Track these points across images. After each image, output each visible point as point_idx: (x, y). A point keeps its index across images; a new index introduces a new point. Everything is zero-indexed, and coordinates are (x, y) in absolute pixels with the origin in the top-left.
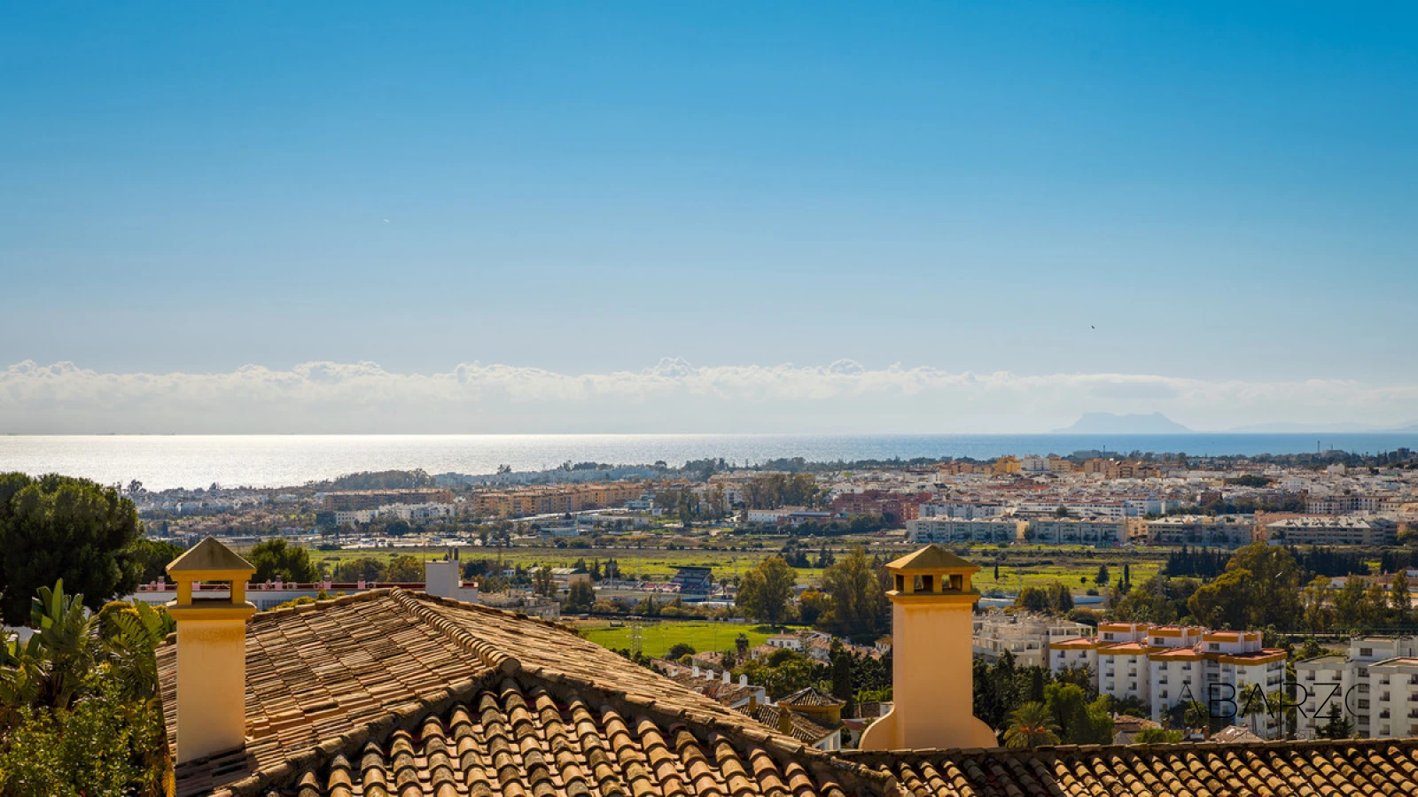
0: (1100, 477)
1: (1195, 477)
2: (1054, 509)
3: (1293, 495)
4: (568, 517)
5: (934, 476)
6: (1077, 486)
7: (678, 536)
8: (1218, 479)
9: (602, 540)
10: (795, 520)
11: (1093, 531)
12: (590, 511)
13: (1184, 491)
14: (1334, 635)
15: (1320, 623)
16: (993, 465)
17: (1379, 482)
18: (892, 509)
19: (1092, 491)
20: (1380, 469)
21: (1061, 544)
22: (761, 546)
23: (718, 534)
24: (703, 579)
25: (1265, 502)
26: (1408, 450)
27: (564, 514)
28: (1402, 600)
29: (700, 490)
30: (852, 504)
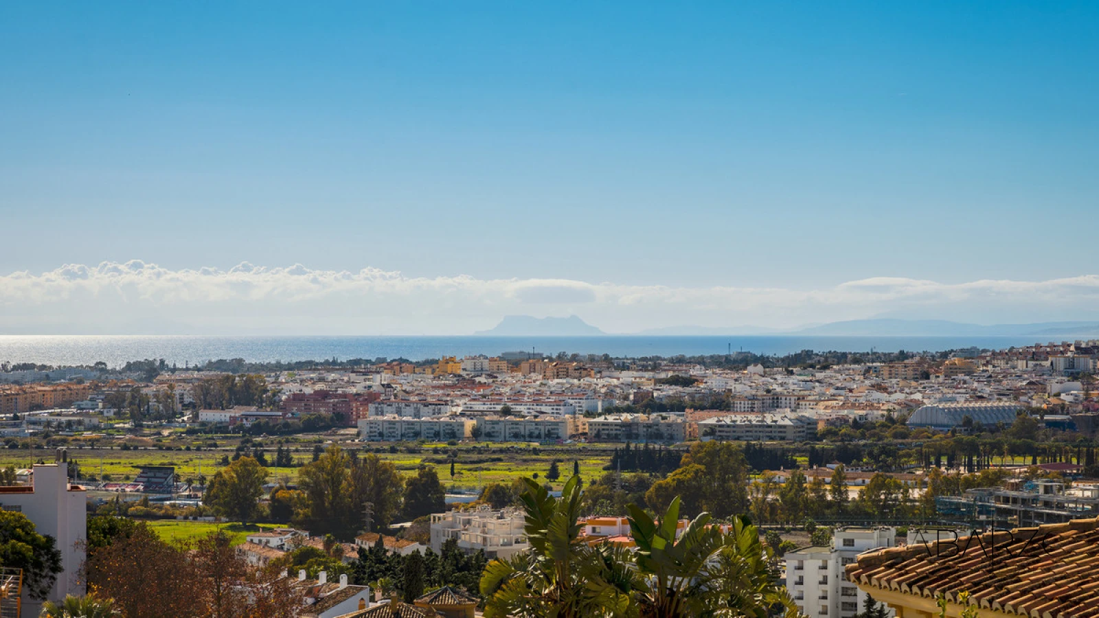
0: (537, 377)
1: (627, 376)
2: (499, 408)
3: (719, 394)
4: (16, 418)
5: (378, 376)
6: (518, 386)
7: (128, 436)
8: (649, 379)
9: (54, 440)
10: (247, 419)
11: (536, 428)
12: (38, 412)
13: (618, 390)
14: (779, 526)
15: (767, 515)
16: (435, 366)
17: (795, 381)
18: (342, 409)
19: (532, 390)
20: (795, 370)
21: (507, 441)
22: (215, 445)
23: (170, 434)
24: (166, 479)
25: (693, 400)
26: (812, 351)
27: (12, 415)
28: (840, 493)
29: (149, 390)
30: (303, 404)
